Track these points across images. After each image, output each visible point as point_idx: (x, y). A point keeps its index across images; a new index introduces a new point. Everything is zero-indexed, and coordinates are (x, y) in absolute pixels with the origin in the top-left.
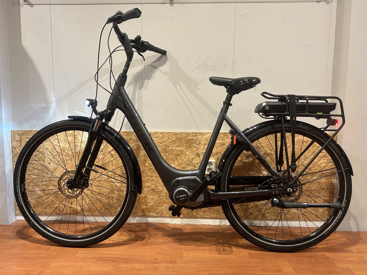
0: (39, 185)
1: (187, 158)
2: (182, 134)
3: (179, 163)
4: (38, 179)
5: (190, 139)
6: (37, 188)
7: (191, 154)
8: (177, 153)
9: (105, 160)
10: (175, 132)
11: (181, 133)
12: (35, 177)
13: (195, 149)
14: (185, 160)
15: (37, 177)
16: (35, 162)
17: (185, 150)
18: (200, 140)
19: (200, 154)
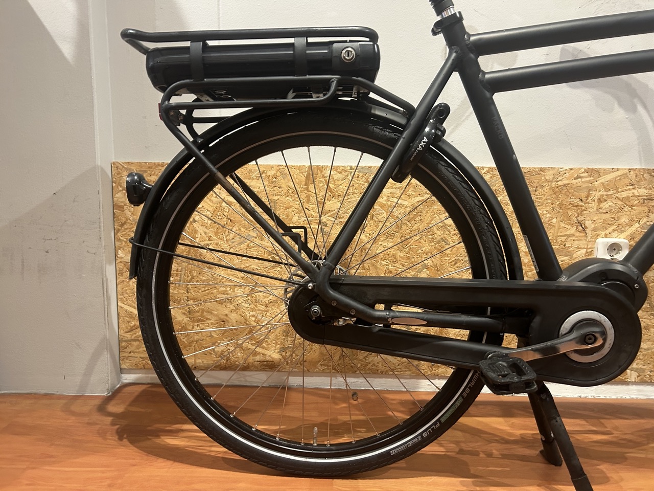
1: (552, 234)
5: (564, 185)
7: (563, 225)
10: (528, 167)
11: (542, 170)
13: (573, 212)
18: (589, 187)
19: (588, 223)
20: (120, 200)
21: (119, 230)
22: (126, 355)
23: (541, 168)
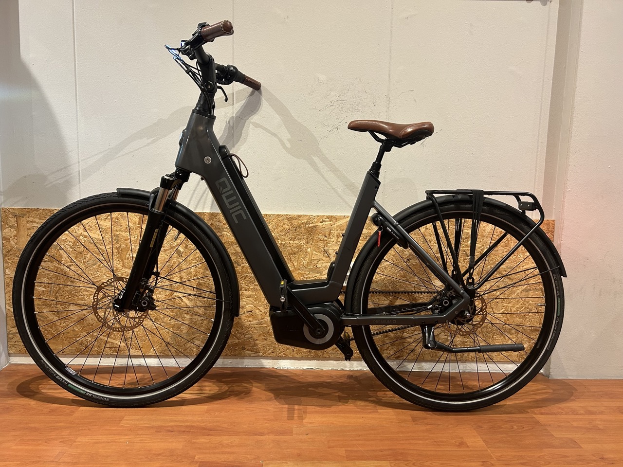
0: (51, 305)
1: (307, 259)
2: (300, 218)
3: (295, 268)
4: (49, 294)
5: (314, 227)
6: (48, 309)
7: (314, 252)
8: (291, 250)
10: (289, 214)
11: (299, 216)
12: (44, 289)
13: (321, 244)
14: (305, 263)
15: (47, 290)
17: (305, 246)
18: (330, 228)
19: (331, 252)
20: (7, 234)
21: (6, 255)
22: (13, 343)
23: (298, 215)
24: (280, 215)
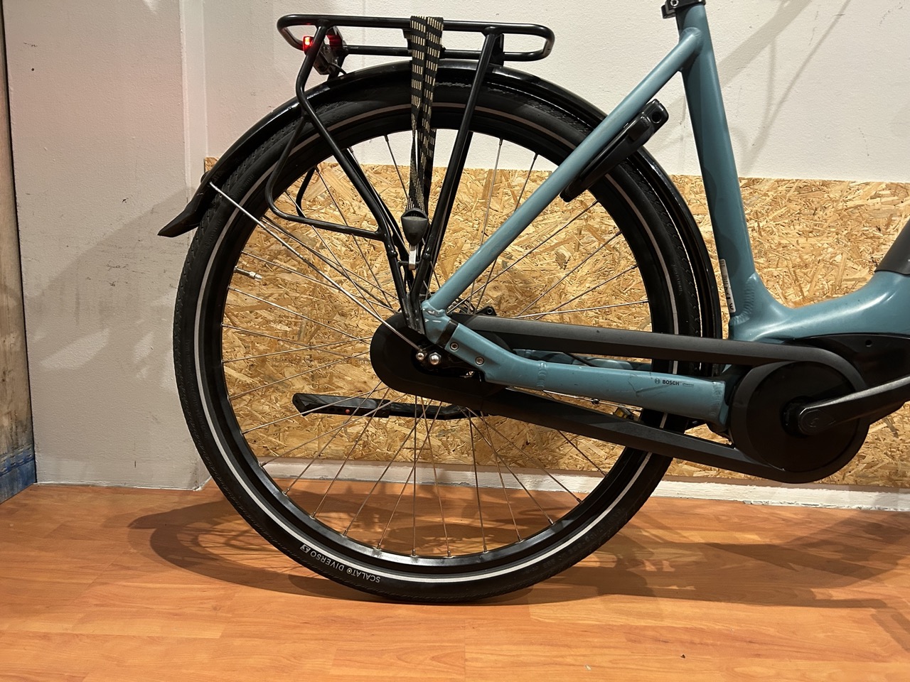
0: (300, 360)
1: (833, 277)
2: (825, 188)
3: (804, 297)
4: (296, 338)
5: (856, 207)
6: (292, 369)
7: (850, 264)
8: (800, 257)
9: (536, 278)
10: (805, 179)
12: (288, 329)
14: (826, 287)
15: (293, 330)
16: (287, 277)
17: (830, 250)
23: (823, 181)
24: (784, 180)
